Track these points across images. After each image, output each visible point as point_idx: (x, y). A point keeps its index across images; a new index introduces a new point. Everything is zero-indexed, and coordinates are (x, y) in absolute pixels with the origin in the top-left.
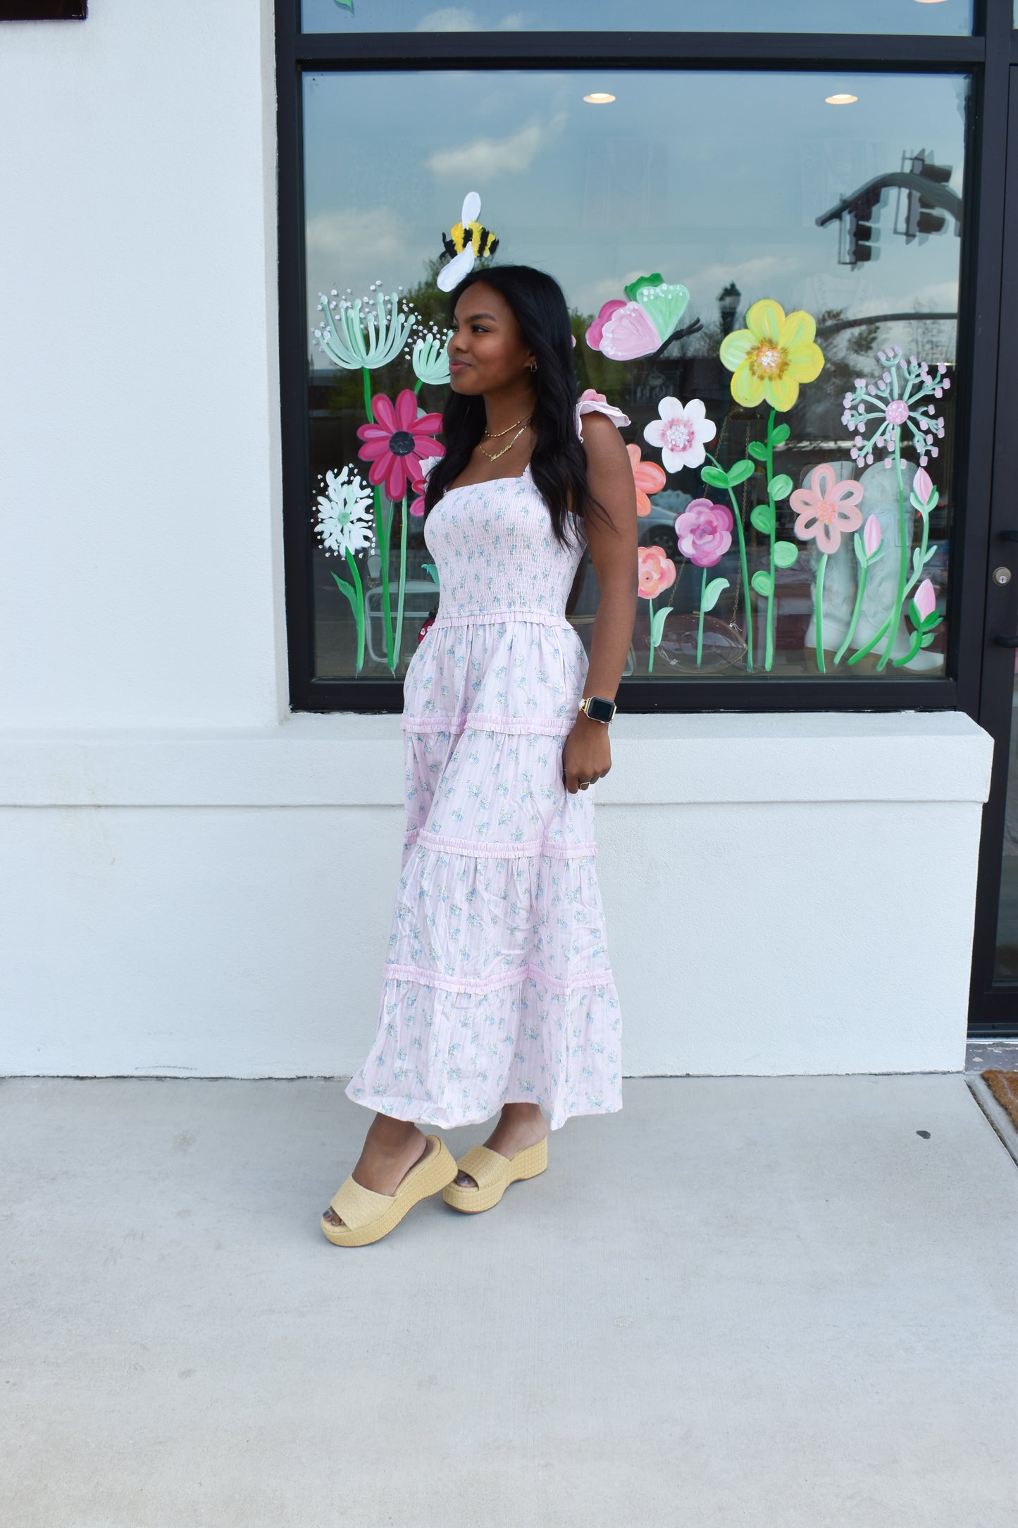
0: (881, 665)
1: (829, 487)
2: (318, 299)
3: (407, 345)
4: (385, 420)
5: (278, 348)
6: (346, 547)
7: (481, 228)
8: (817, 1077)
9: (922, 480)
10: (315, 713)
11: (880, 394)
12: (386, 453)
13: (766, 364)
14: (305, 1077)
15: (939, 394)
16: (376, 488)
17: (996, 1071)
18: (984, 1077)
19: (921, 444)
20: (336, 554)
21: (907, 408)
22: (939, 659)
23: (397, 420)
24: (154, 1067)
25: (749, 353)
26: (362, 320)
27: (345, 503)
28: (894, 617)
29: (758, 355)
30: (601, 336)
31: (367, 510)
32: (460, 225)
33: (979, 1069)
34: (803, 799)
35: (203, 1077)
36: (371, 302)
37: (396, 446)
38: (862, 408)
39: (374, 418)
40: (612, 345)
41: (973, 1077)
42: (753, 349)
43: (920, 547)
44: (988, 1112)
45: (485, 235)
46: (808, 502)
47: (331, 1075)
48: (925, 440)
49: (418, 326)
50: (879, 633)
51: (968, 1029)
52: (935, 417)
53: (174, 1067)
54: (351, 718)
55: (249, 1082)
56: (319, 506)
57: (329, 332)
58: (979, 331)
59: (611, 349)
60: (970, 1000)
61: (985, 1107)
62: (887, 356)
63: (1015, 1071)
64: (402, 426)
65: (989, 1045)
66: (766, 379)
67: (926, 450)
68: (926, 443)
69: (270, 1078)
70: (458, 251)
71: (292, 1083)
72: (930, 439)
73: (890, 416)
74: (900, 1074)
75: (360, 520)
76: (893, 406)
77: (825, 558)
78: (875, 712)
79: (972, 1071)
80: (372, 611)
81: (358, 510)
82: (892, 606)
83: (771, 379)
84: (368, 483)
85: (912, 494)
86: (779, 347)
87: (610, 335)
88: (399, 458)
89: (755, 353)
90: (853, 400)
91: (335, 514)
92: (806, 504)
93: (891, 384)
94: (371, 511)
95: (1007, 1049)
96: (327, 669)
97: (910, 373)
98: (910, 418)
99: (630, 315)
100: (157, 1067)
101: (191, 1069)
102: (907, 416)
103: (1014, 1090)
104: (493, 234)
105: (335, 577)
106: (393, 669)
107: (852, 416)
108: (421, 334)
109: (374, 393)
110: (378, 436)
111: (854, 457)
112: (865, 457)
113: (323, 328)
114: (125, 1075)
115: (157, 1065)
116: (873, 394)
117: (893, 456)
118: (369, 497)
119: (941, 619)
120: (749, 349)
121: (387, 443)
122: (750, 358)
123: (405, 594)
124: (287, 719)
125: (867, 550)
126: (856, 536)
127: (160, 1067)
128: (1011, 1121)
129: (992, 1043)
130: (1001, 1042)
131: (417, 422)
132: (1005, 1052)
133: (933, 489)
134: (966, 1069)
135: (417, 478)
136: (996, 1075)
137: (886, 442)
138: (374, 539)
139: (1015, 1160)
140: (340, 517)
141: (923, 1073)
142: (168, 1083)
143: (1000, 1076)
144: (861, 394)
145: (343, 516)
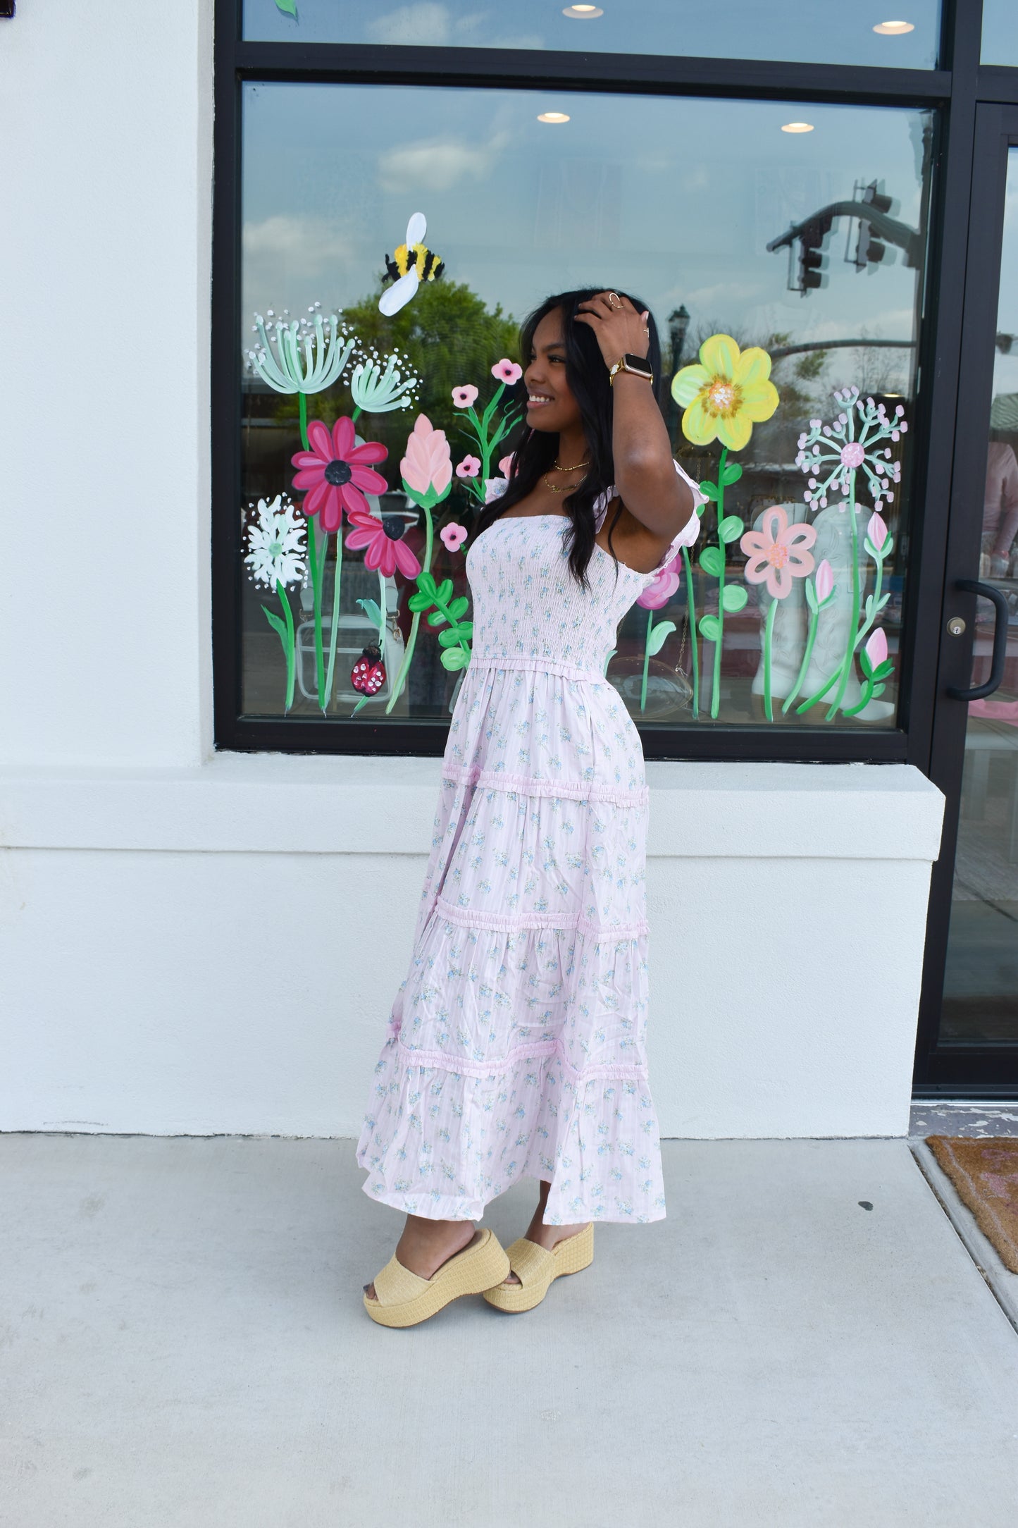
0: (831, 715)
1: (781, 530)
2: (253, 320)
3: (346, 370)
4: (321, 449)
5: (210, 369)
6: (277, 580)
7: (426, 250)
8: (756, 1141)
9: (877, 525)
10: (241, 752)
11: (836, 435)
12: (320, 483)
13: (719, 401)
14: (223, 1135)
15: (896, 438)
16: (310, 518)
17: (940, 1137)
18: (929, 1143)
19: (876, 488)
20: (266, 586)
21: (863, 452)
22: (890, 709)
23: (334, 447)
24: (63, 1123)
25: (701, 390)
26: (299, 343)
27: (278, 533)
28: (845, 664)
29: (710, 392)
31: (301, 540)
32: (404, 246)
33: (922, 1133)
34: (749, 854)
35: (115, 1132)
36: (309, 324)
37: (332, 476)
38: (816, 449)
39: (310, 445)
41: (916, 1143)
42: (706, 385)
43: (873, 596)
44: (932, 1181)
45: (430, 258)
46: (759, 545)
47: (250, 1133)
48: (880, 484)
49: (358, 351)
50: (829, 681)
51: (913, 1091)
52: (890, 461)
53: (84, 1123)
54: (279, 758)
55: (163, 1139)
56: (250, 536)
57: (265, 354)
58: (938, 373)
60: (915, 1064)
61: (929, 1175)
62: (844, 397)
63: (960, 1136)
64: (339, 455)
65: (933, 1108)
66: (719, 417)
67: (882, 495)
68: (882, 488)
69: (186, 1135)
70: (401, 275)
71: (207, 1141)
72: (886, 483)
73: (846, 459)
74: (842, 1139)
75: (292, 551)
76: (849, 448)
77: (775, 603)
78: (824, 763)
79: (915, 1136)
80: (303, 645)
81: (291, 541)
82: (844, 653)
83: (723, 416)
84: (302, 514)
85: (866, 540)
86: (733, 384)
88: (334, 487)
89: (708, 389)
91: (267, 545)
92: (757, 547)
93: (847, 425)
94: (305, 542)
95: (952, 1112)
96: (253, 707)
97: (866, 415)
98: (866, 461)
100: (66, 1122)
101: (103, 1125)
102: (863, 460)
103: (959, 1157)
104: (439, 257)
105: (265, 610)
106: (324, 708)
107: (807, 457)
108: (360, 359)
109: (310, 419)
110: (313, 464)
111: (806, 499)
112: (819, 500)
113: (258, 349)
114: (32, 1129)
115: (66, 1120)
116: (829, 435)
117: (847, 500)
118: (302, 528)
119: (892, 669)
120: (702, 385)
121: (323, 471)
122: (702, 395)
123: (338, 629)
124: (211, 759)
125: (818, 595)
126: (808, 582)
127: (70, 1122)
128: (955, 1192)
129: (935, 1105)
130: (945, 1105)
131: (355, 451)
132: (949, 1115)
133: (887, 536)
134: (910, 1134)
135: (353, 510)
136: (940, 1141)
137: (840, 486)
138: (307, 571)
139: (960, 1235)
140: (272, 549)
141: (866, 1138)
142: (78, 1139)
143: (944, 1142)
144: (816, 435)
145: (275, 547)
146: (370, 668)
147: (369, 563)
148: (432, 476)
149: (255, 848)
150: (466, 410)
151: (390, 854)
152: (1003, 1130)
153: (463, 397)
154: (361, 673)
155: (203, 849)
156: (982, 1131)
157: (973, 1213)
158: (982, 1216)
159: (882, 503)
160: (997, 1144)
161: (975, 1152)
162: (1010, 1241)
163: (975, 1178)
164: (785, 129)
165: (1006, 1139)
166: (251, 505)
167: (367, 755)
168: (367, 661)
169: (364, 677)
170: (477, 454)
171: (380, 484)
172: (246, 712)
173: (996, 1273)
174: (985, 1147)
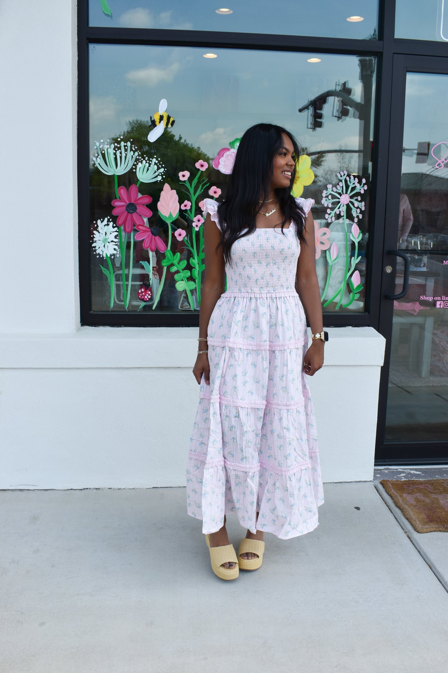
0: (338, 307)
2: (94, 144)
3: (134, 165)
4: (124, 197)
5: (77, 165)
6: (106, 254)
7: (167, 114)
9: (355, 228)
10: (92, 326)
11: (338, 191)
12: (124, 212)
14: (87, 489)
15: (362, 192)
16: (120, 227)
17: (386, 480)
18: (382, 483)
19: (354, 213)
20: (101, 256)
21: (349, 197)
22: (361, 304)
23: (129, 198)
24: (19, 485)
26: (115, 154)
27: (106, 234)
28: (343, 286)
30: (219, 163)
31: (116, 237)
32: (158, 113)
33: (379, 479)
35: (41, 489)
36: (119, 146)
37: (129, 209)
38: (330, 197)
39: (119, 198)
40: (223, 167)
41: (376, 483)
43: (354, 257)
44: (384, 498)
45: (169, 118)
47: (99, 487)
48: (356, 211)
49: (139, 157)
50: (336, 293)
51: (375, 463)
52: (360, 201)
53: (28, 485)
54: (108, 329)
55: (62, 491)
56: (94, 235)
57: (99, 158)
58: (380, 165)
59: (223, 169)
60: (375, 450)
61: (382, 496)
62: (341, 175)
63: (394, 480)
64: (131, 201)
65: (383, 469)
67: (357, 215)
68: (357, 213)
69: (72, 489)
70: (157, 125)
71: (81, 491)
72: (359, 211)
73: (342, 201)
74: (346, 482)
75: (112, 241)
76: (343, 196)
78: (335, 327)
79: (376, 481)
80: (116, 281)
81: (112, 237)
82: (342, 281)
84: (116, 225)
85: (351, 234)
87: (223, 163)
88: (130, 214)
90: (326, 193)
91: (101, 239)
93: (342, 187)
95: (390, 471)
96: (96, 308)
97: (350, 183)
98: (350, 202)
99: (232, 155)
100: (20, 485)
101: (36, 486)
102: (349, 201)
103: (394, 488)
104: (173, 117)
105: (101, 266)
106: (126, 307)
107: (326, 200)
108: (140, 160)
109: (119, 186)
110: (121, 205)
111: (327, 218)
112: (331, 218)
113: (96, 156)
114: (6, 489)
116: (335, 191)
117: (343, 218)
118: (116, 231)
119: (363, 287)
121: (125, 208)
123: (132, 274)
124: (79, 329)
125: (332, 257)
126: (327, 251)
127: (22, 485)
128: (393, 502)
129: (383, 468)
130: (388, 468)
131: (138, 199)
132: (390, 472)
133: (360, 232)
134: (374, 480)
135: (138, 224)
136: (386, 482)
137: (340, 212)
138: (119, 250)
139: (396, 519)
140: (104, 240)
141: (356, 482)
142: (25, 492)
143: (388, 482)
144: (330, 191)
145: (105, 240)
146: (146, 290)
147: (145, 245)
148: (171, 209)
149: (100, 366)
150: (185, 181)
151: (157, 367)
152: (412, 477)
153: (184, 176)
154: (142, 292)
155: (78, 367)
156: (403, 478)
157: (401, 510)
158: (405, 511)
159: (357, 219)
160: (409, 483)
161: (401, 486)
162: (416, 520)
163: (401, 496)
164: (309, 61)
165: (413, 480)
166: (94, 222)
167: (145, 327)
168: (144, 287)
169: (143, 294)
170: (189, 200)
171: (149, 213)
172: (93, 310)
173: (411, 533)
174: (404, 484)
